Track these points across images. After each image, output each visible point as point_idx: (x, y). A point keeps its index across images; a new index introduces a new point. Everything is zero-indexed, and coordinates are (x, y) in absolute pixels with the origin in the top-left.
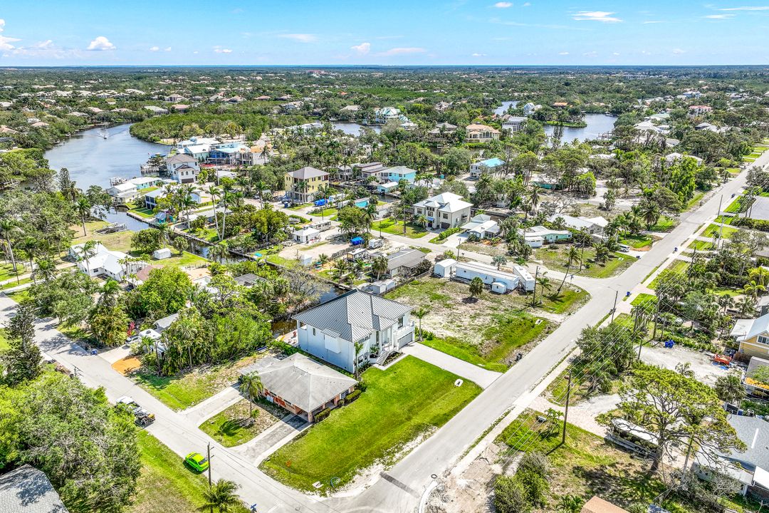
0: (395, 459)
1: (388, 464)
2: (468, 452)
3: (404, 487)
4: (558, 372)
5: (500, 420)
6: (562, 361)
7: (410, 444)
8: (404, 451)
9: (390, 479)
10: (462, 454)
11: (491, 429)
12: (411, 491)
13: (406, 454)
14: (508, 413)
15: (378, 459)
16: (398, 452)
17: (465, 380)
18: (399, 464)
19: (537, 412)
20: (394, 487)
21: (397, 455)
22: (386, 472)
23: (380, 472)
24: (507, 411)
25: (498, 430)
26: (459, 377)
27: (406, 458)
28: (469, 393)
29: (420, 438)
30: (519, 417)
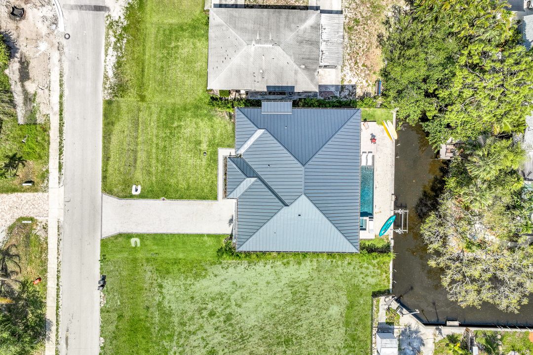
0: (111, 33)
1: (111, 23)
2: (61, 85)
3: (81, 7)
4: (51, 284)
5: (61, 153)
6: (57, 315)
7: (112, 60)
8: (111, 49)
9: (98, 8)
10: (63, 79)
11: (61, 132)
12: (72, 8)
13: (108, 45)
14: (60, 171)
15: (125, 23)
16: (115, 43)
17: (131, 196)
18: (104, 30)
19: (36, 191)
20: (88, 3)
21: (113, 40)
22: (107, 14)
23: (112, 10)
24: (63, 171)
25: (54, 134)
26: (142, 196)
27: (103, 42)
28: (115, 178)
29: (110, 74)
30: (47, 171)
